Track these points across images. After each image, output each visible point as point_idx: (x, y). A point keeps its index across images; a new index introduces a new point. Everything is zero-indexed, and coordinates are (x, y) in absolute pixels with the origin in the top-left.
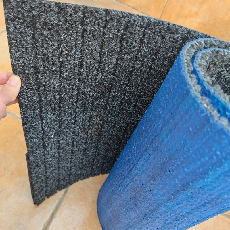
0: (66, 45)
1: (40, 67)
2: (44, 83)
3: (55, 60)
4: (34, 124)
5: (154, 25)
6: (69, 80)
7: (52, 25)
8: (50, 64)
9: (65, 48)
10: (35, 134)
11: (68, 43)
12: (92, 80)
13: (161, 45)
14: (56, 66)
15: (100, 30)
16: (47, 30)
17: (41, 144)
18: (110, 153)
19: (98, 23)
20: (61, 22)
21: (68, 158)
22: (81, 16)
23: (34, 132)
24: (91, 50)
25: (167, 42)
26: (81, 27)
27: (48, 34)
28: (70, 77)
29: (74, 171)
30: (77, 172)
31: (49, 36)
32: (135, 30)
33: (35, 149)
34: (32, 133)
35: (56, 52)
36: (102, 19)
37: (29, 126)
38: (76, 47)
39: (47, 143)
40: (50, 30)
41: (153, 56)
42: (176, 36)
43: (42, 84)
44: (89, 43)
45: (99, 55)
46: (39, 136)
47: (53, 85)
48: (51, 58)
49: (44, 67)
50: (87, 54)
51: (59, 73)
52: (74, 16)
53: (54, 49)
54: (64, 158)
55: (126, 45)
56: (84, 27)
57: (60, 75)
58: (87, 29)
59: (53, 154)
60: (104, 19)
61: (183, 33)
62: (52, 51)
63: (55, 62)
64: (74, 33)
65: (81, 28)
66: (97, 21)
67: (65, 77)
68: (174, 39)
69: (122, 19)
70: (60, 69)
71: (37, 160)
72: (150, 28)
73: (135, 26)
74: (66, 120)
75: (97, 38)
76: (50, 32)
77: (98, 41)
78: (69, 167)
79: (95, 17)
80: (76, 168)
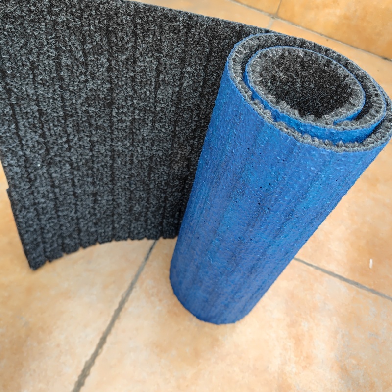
0: (35, 41)
1: (8, 70)
2: (15, 90)
3: (24, 60)
4: (11, 145)
5: (144, 12)
6: (46, 86)
7: (14, 17)
8: (20, 66)
9: (34, 44)
10: (14, 160)
11: (37, 38)
12: (80, 89)
13: (161, 38)
14: (26, 68)
15: (75, 21)
16: (8, 23)
17: (26, 176)
18: (135, 204)
19: (71, 11)
20: (24, 12)
21: (70, 203)
22: (47, 5)
23: (13, 157)
24: (68, 47)
25: (167, 33)
26: (50, 18)
27: (11, 29)
28: (47, 82)
29: (84, 227)
30: (89, 229)
31: (13, 31)
32: (122, 21)
33: (17, 183)
34: (10, 158)
35: (24, 49)
36: (75, 8)
37: (6, 148)
38: (48, 44)
39: (35, 176)
40: (12, 23)
41: (156, 54)
42: (176, 24)
43: (13, 91)
44: (64, 38)
45: (81, 53)
46: (20, 163)
47: (27, 92)
48: (19, 58)
49: (12, 70)
50: (64, 52)
51: (31, 77)
52: (39, 5)
53: (22, 47)
54: (64, 202)
55: (115, 40)
56: (54, 18)
57: (33, 79)
58: (58, 20)
59: (46, 192)
60: (78, 7)
61: (183, 19)
62: (19, 49)
63: (25, 63)
64: (42, 25)
65: (50, 20)
66: (70, 10)
67: (40, 82)
68: (175, 28)
69: (101, 6)
70: (33, 72)
71: (23, 199)
72: (140, 15)
73: (119, 15)
74: (54, 143)
75: (74, 32)
76: (13, 26)
77: (76, 35)
78: (75, 218)
79: (66, 4)
80: (86, 222)
